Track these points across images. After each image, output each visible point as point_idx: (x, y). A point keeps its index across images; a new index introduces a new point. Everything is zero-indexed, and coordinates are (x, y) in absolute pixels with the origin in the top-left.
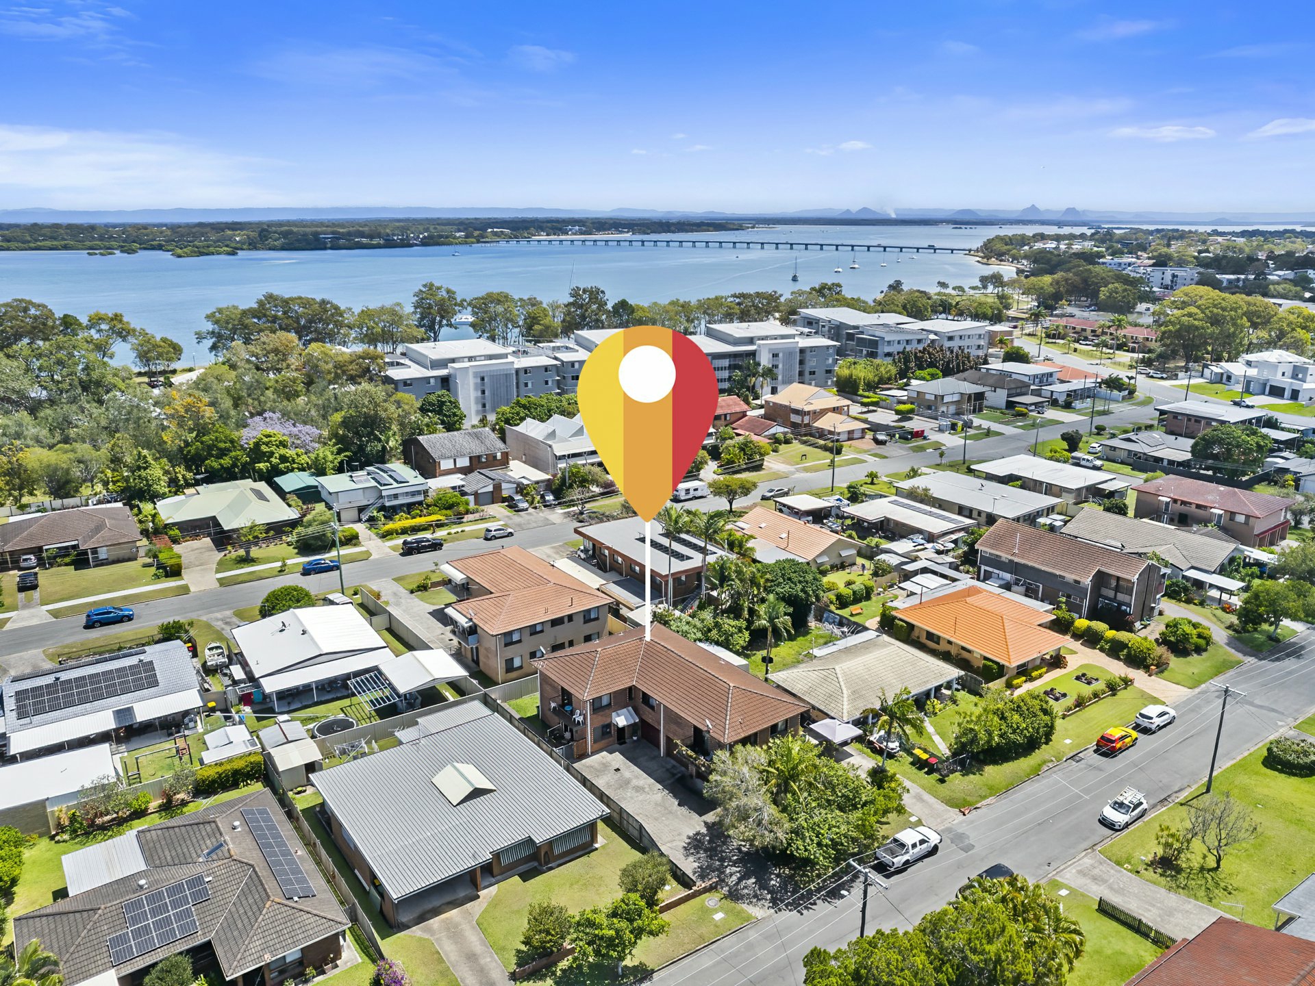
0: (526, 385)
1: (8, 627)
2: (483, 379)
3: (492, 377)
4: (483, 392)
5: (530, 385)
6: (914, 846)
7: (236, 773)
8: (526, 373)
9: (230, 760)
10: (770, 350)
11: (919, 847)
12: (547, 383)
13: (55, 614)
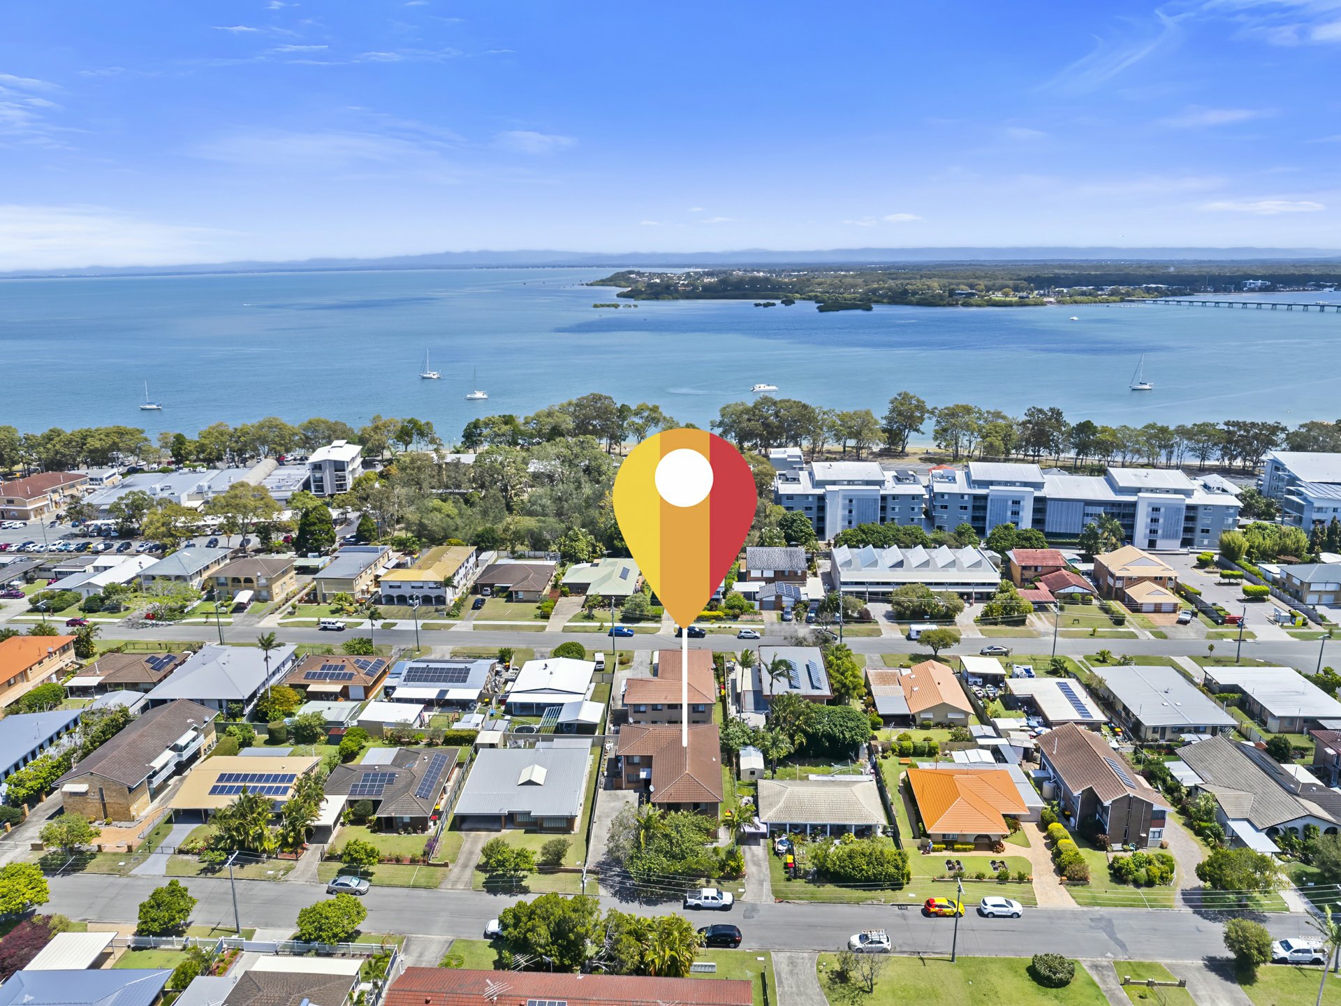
0: (893, 509)
1: (452, 629)
2: (851, 501)
3: (859, 500)
4: (850, 512)
5: (897, 510)
6: (707, 898)
7: (462, 737)
8: (894, 499)
9: (463, 730)
10: (1149, 504)
11: (710, 901)
12: (913, 509)
13: (475, 627)
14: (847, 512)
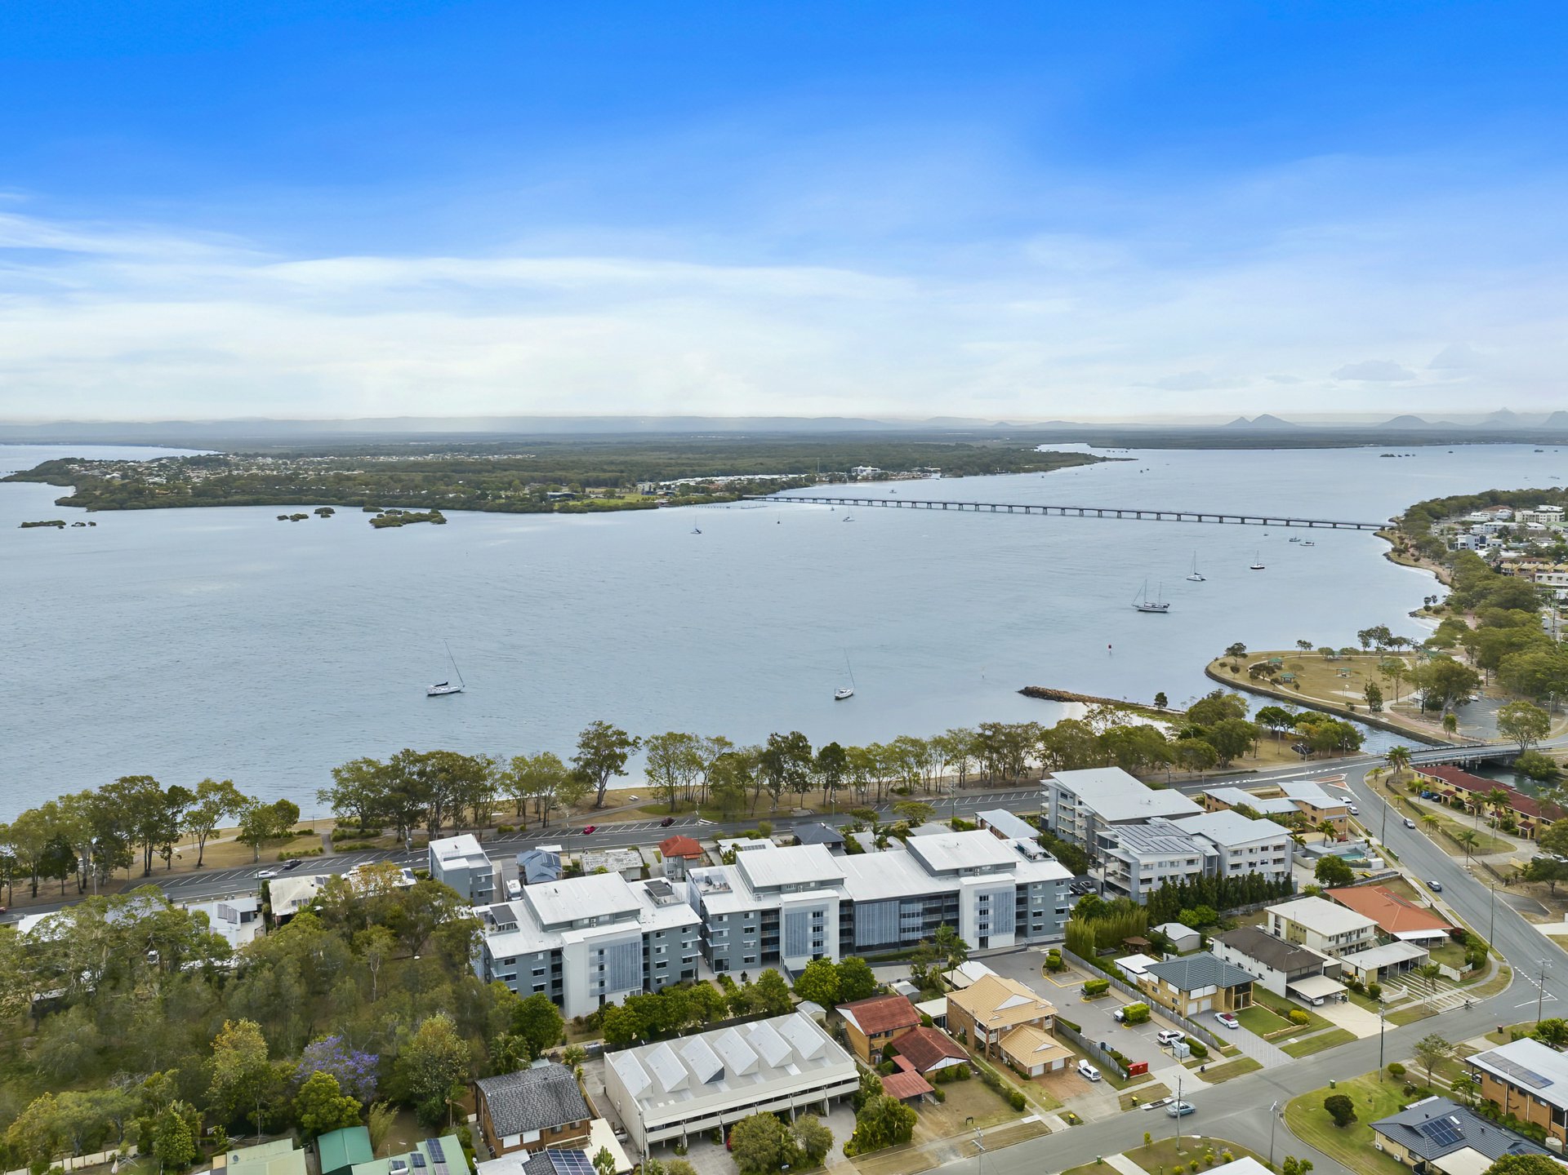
0: (659, 950)
2: (601, 952)
3: (611, 949)
4: (601, 968)
5: (663, 951)
8: (658, 936)
10: (975, 892)
12: (685, 945)
14: (597, 969)
